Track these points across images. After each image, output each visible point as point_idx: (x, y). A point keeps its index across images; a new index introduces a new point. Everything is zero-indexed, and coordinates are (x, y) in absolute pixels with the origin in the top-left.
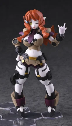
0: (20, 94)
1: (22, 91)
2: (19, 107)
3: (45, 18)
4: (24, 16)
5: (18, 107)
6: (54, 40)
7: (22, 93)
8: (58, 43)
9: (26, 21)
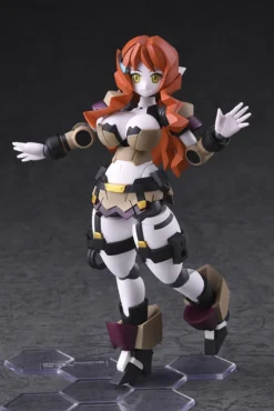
3: (182, 70)
4: (121, 49)
6: (196, 144)
8: (207, 158)
9: (123, 67)
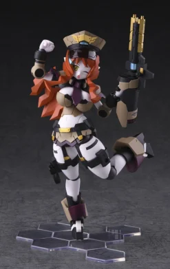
0: (75, 199)
1: (80, 193)
2: (75, 223)
5: (73, 222)
7: (79, 197)
8: (110, 112)
9: (70, 61)
